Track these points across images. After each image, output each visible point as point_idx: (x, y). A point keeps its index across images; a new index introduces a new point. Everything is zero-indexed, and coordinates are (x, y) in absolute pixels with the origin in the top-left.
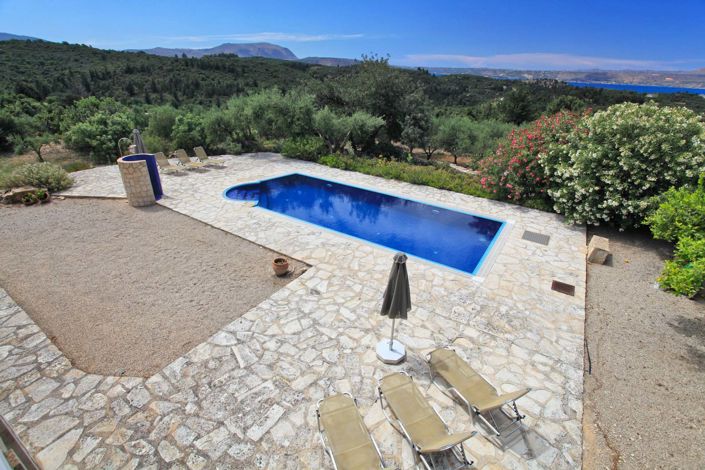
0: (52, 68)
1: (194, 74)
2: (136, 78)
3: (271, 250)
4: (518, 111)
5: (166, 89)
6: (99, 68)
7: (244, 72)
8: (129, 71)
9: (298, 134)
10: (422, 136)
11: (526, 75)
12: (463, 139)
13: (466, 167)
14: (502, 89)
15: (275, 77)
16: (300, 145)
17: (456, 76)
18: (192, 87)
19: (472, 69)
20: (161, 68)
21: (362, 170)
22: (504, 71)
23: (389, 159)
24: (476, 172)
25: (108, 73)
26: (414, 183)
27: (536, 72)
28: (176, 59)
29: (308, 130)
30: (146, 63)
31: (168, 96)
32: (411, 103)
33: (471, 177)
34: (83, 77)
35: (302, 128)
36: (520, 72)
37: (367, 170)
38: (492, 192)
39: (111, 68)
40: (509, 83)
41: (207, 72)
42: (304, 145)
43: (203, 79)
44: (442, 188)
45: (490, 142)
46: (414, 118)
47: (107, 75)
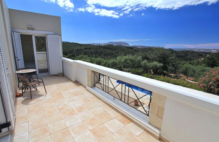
0: (69, 48)
1: (102, 50)
2: (87, 50)
3: (132, 98)
4: (211, 63)
5: (94, 53)
6: (79, 48)
7: (115, 49)
8: (86, 49)
9: (136, 67)
10: (175, 70)
11: (213, 51)
12: (190, 72)
13: (192, 81)
14: (202, 55)
15: (123, 51)
16: (136, 70)
17: (183, 51)
18: (100, 53)
19: (190, 49)
20: (93, 48)
21: (156, 79)
22: (203, 49)
23: (165, 76)
24: (196, 82)
25: (81, 49)
26: (174, 84)
27: (217, 49)
28: (97, 46)
29: (139, 66)
30: (90, 47)
31: (94, 55)
32: (171, 60)
33: (195, 84)
34: (75, 50)
35: (138, 65)
36: (210, 50)
37: (157, 79)
38: (205, 89)
39: (82, 48)
40: (206, 53)
41: (105, 49)
42: (138, 70)
43: (104, 51)
44: (184, 86)
45: (201, 73)
46: (173, 64)
47: (81, 50)
